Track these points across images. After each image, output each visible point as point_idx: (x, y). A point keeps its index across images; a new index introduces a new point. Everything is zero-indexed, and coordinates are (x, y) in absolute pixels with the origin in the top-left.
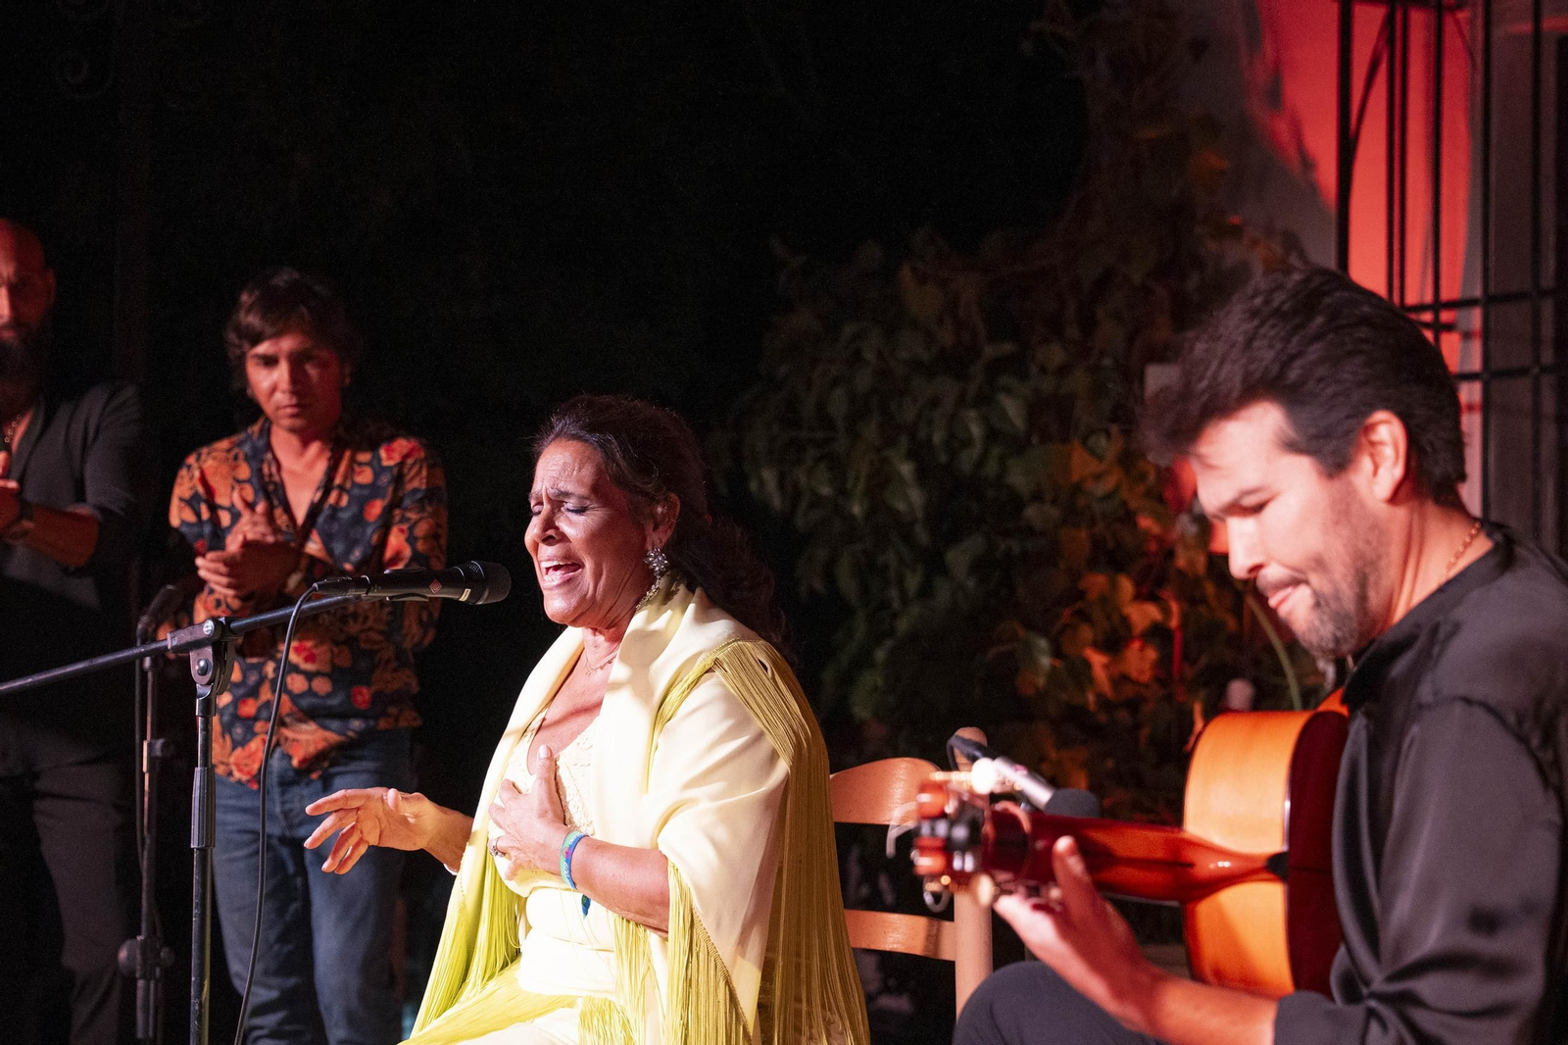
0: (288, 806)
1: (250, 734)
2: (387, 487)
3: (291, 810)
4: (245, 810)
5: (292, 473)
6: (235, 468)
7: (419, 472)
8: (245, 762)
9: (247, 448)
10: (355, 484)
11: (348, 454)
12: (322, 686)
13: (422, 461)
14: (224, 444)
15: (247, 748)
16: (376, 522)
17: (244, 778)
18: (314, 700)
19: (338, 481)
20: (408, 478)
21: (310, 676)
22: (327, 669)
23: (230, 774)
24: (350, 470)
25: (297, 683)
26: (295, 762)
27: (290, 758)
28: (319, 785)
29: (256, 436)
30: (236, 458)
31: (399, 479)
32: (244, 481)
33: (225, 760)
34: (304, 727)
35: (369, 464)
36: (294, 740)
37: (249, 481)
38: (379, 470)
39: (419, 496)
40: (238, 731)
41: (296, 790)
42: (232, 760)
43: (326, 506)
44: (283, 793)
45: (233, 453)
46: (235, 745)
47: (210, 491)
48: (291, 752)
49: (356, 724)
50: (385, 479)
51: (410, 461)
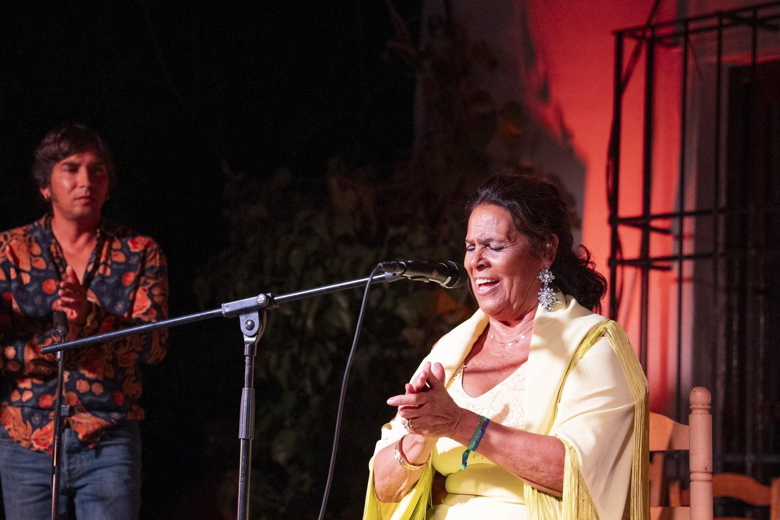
0: (72, 467)
1: (45, 420)
2: (137, 264)
3: (74, 469)
4: (38, 471)
5: (70, 255)
6: (30, 247)
7: (155, 257)
8: (42, 437)
9: (37, 234)
10: (113, 262)
11: (107, 243)
12: (97, 389)
13: (156, 250)
14: (20, 231)
15: (44, 430)
16: (131, 286)
17: (42, 448)
18: (93, 398)
19: (102, 259)
20: (148, 259)
21: (91, 382)
22: (101, 378)
23: (32, 446)
24: (109, 254)
25: (82, 386)
26: (80, 436)
27: (77, 434)
28: (93, 453)
29: (43, 228)
30: (30, 240)
31: (143, 260)
32: (38, 256)
33: (28, 438)
34: (83, 415)
35: (121, 250)
36: (78, 423)
37: (41, 256)
38: (129, 255)
39: (155, 270)
40: (37, 419)
41: (78, 456)
42: (33, 437)
43: (96, 274)
44: (69, 458)
45: (28, 237)
46: (34, 428)
47: (16, 260)
48: (77, 430)
50: (134, 260)
51: (149, 250)
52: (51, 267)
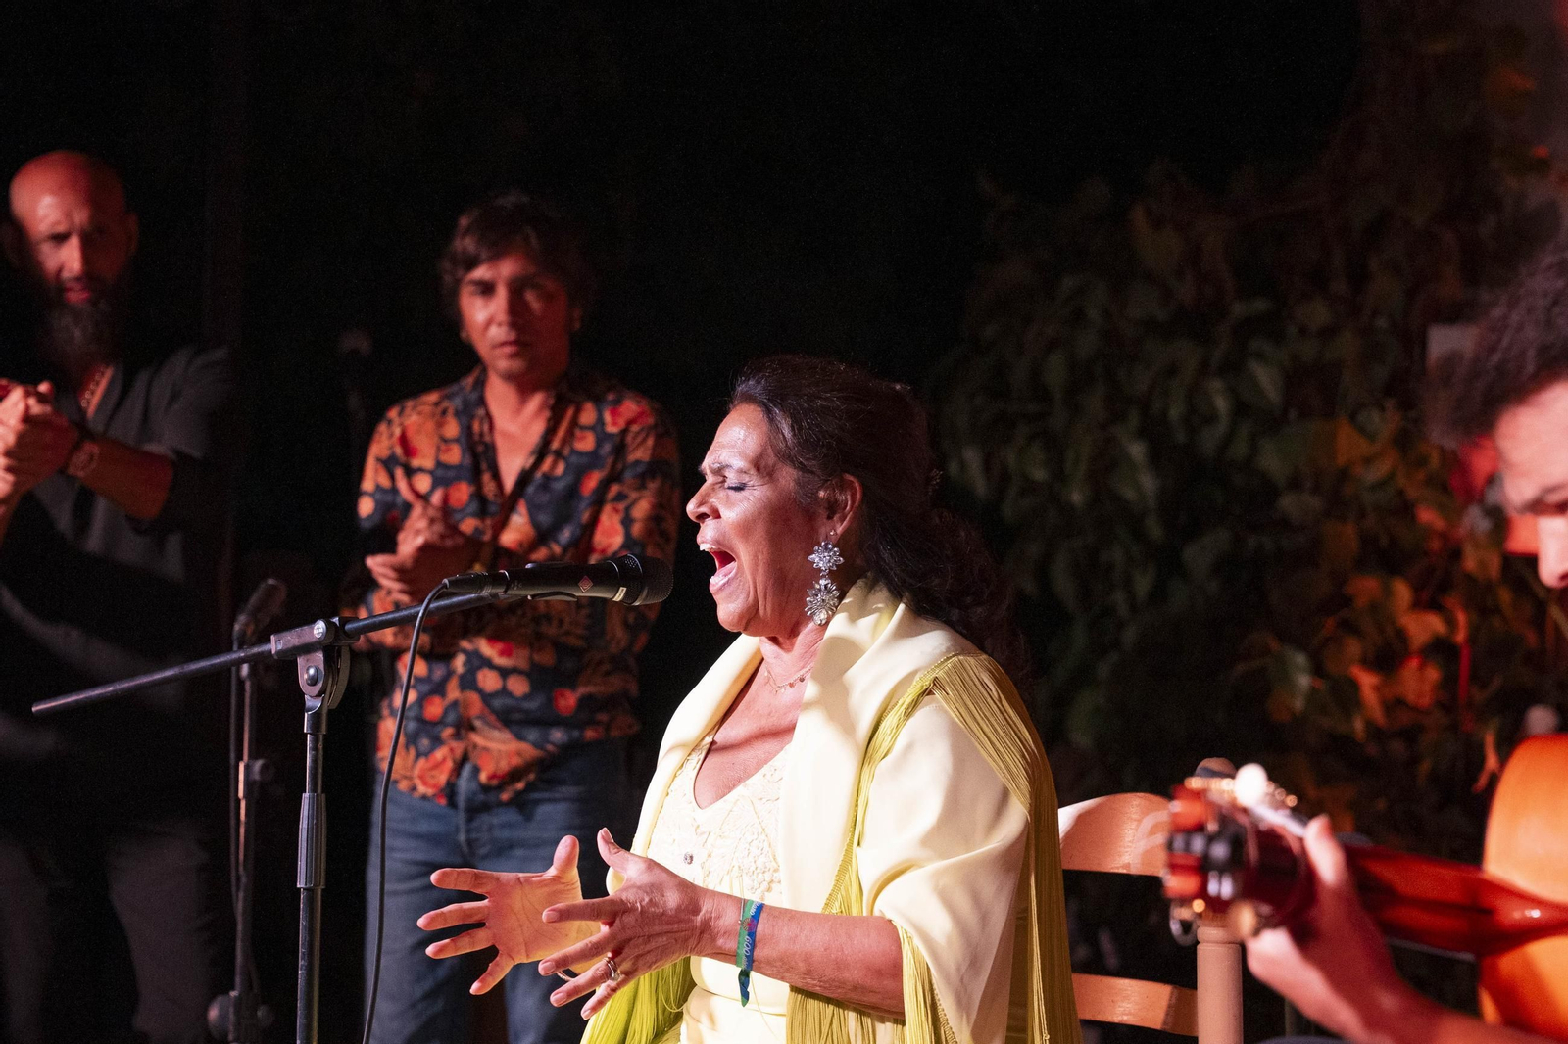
0: (474, 836)
1: (436, 741)
2: (607, 456)
3: (477, 840)
5: (507, 435)
6: (442, 424)
7: (644, 441)
8: (430, 773)
9: (458, 402)
10: (574, 451)
11: (570, 413)
12: (518, 686)
14: (433, 397)
15: (434, 758)
16: (590, 496)
17: (429, 793)
18: (508, 702)
19: (555, 445)
21: (504, 673)
22: (525, 666)
23: (414, 789)
25: (489, 681)
26: (483, 777)
27: (479, 773)
29: (469, 389)
30: (444, 413)
31: (620, 449)
32: (451, 441)
33: (408, 773)
34: (496, 734)
35: (592, 428)
36: (486, 749)
37: (457, 440)
38: (602, 437)
39: (640, 469)
40: (423, 740)
41: (485, 816)
42: (416, 772)
43: (539, 474)
44: (470, 820)
46: (419, 755)
47: (409, 452)
48: (479, 762)
49: (558, 735)
50: (607, 448)
51: (635, 429)
52: (468, 461)
